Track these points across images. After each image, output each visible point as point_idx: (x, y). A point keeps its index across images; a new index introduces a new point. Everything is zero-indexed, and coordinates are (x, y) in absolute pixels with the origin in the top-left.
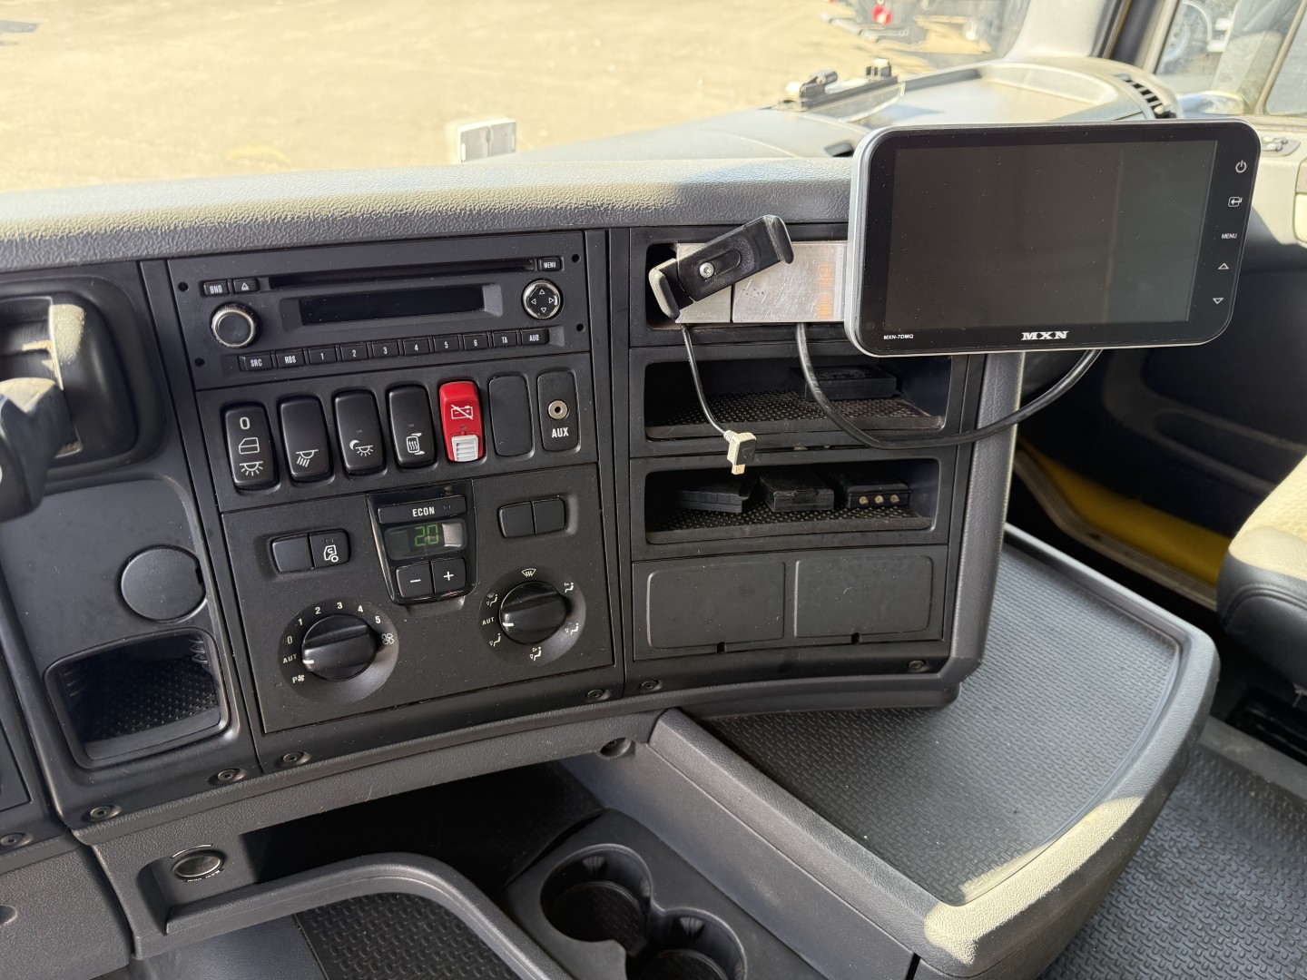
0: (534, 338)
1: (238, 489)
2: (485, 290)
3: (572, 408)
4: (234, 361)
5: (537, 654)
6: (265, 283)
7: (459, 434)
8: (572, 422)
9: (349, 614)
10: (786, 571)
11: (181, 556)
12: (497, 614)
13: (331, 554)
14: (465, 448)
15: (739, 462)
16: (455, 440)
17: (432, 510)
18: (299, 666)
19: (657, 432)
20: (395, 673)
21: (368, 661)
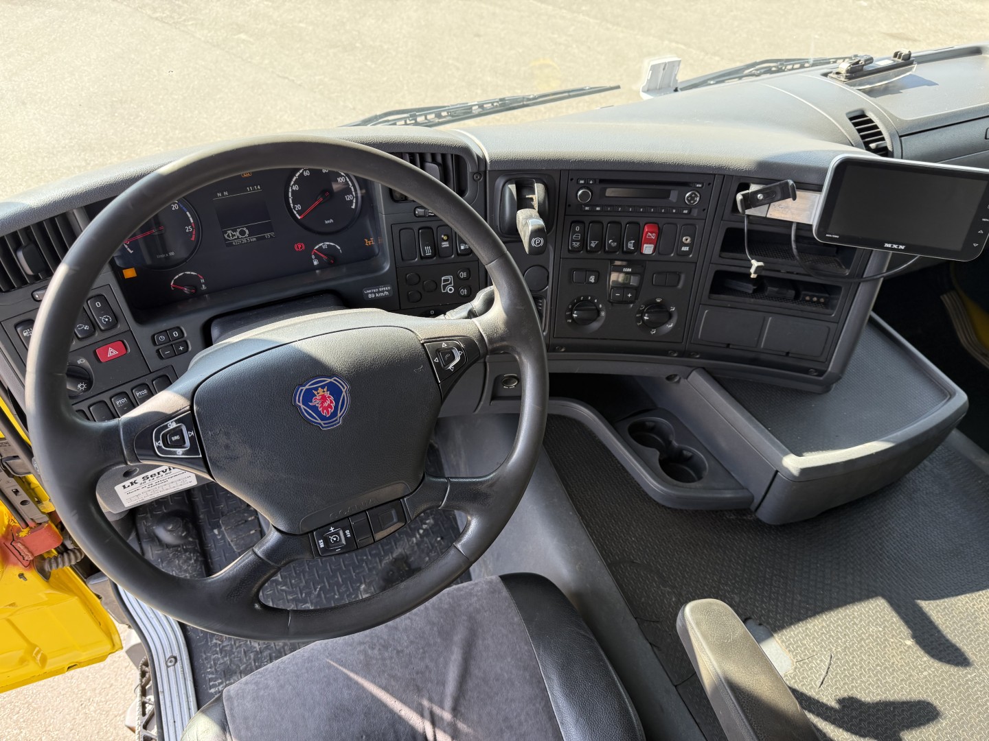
0: (685, 212)
1: (569, 251)
2: (672, 192)
3: (693, 240)
4: (580, 206)
5: (654, 332)
6: (598, 181)
7: (647, 243)
8: (691, 245)
9: (592, 302)
10: (764, 321)
11: (544, 270)
12: (643, 313)
13: (592, 279)
14: (648, 249)
15: (755, 273)
16: (645, 245)
17: (630, 270)
18: (571, 316)
19: (724, 254)
20: (602, 326)
21: (594, 320)
